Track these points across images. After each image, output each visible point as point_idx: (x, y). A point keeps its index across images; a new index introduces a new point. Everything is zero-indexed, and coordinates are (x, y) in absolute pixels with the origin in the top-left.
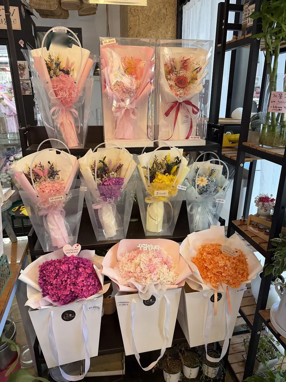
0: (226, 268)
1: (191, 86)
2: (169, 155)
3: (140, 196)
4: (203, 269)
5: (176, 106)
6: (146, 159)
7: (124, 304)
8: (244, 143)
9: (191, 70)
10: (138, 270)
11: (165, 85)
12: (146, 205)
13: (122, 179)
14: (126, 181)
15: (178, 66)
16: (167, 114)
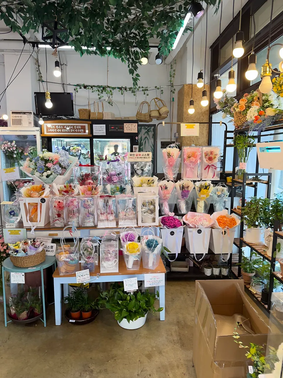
0: (227, 221)
1: (214, 160)
2: (206, 183)
3: (195, 198)
4: (219, 222)
5: (208, 166)
6: (198, 184)
7: (191, 231)
8: (233, 179)
9: (214, 155)
10: (195, 220)
11: (205, 160)
12: (197, 201)
13: (189, 191)
14: (190, 192)
15: (209, 153)
16: (205, 169)
